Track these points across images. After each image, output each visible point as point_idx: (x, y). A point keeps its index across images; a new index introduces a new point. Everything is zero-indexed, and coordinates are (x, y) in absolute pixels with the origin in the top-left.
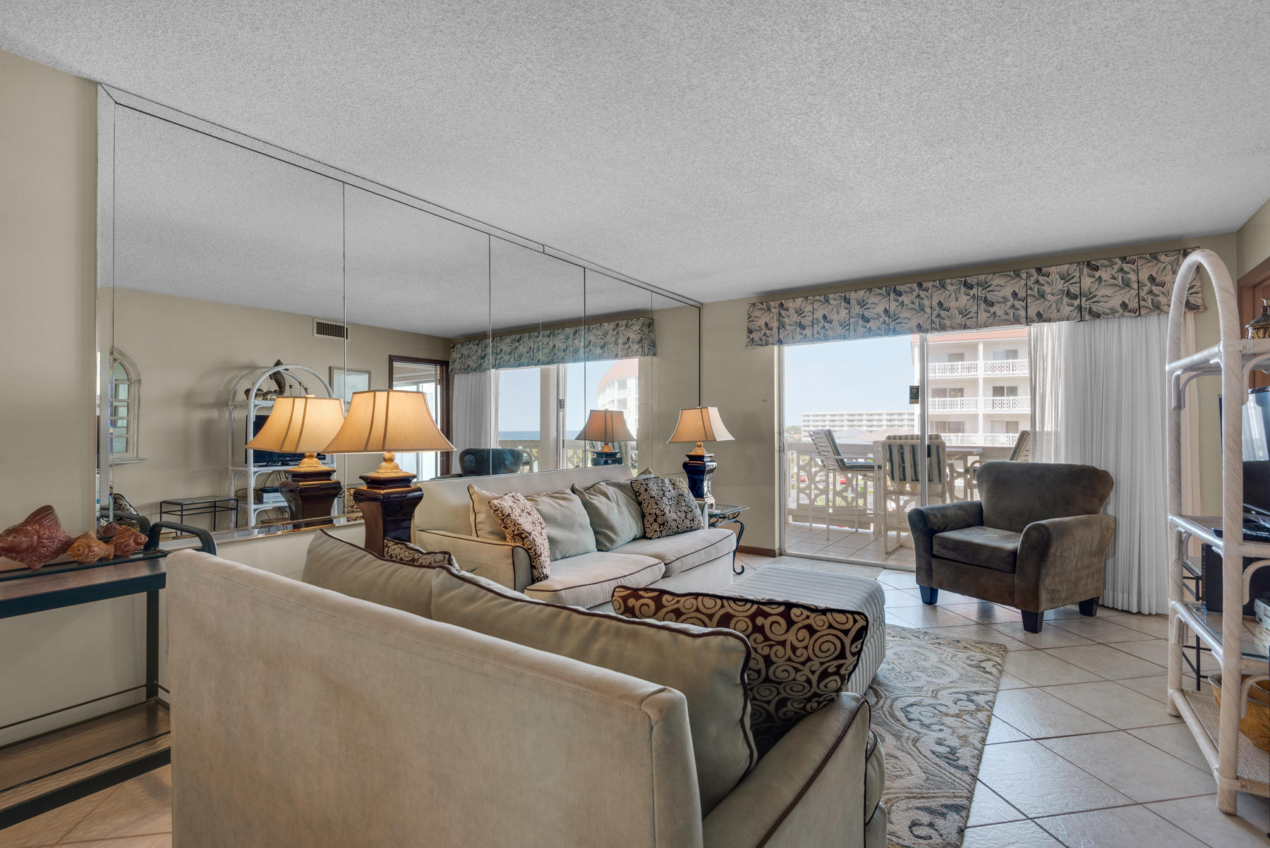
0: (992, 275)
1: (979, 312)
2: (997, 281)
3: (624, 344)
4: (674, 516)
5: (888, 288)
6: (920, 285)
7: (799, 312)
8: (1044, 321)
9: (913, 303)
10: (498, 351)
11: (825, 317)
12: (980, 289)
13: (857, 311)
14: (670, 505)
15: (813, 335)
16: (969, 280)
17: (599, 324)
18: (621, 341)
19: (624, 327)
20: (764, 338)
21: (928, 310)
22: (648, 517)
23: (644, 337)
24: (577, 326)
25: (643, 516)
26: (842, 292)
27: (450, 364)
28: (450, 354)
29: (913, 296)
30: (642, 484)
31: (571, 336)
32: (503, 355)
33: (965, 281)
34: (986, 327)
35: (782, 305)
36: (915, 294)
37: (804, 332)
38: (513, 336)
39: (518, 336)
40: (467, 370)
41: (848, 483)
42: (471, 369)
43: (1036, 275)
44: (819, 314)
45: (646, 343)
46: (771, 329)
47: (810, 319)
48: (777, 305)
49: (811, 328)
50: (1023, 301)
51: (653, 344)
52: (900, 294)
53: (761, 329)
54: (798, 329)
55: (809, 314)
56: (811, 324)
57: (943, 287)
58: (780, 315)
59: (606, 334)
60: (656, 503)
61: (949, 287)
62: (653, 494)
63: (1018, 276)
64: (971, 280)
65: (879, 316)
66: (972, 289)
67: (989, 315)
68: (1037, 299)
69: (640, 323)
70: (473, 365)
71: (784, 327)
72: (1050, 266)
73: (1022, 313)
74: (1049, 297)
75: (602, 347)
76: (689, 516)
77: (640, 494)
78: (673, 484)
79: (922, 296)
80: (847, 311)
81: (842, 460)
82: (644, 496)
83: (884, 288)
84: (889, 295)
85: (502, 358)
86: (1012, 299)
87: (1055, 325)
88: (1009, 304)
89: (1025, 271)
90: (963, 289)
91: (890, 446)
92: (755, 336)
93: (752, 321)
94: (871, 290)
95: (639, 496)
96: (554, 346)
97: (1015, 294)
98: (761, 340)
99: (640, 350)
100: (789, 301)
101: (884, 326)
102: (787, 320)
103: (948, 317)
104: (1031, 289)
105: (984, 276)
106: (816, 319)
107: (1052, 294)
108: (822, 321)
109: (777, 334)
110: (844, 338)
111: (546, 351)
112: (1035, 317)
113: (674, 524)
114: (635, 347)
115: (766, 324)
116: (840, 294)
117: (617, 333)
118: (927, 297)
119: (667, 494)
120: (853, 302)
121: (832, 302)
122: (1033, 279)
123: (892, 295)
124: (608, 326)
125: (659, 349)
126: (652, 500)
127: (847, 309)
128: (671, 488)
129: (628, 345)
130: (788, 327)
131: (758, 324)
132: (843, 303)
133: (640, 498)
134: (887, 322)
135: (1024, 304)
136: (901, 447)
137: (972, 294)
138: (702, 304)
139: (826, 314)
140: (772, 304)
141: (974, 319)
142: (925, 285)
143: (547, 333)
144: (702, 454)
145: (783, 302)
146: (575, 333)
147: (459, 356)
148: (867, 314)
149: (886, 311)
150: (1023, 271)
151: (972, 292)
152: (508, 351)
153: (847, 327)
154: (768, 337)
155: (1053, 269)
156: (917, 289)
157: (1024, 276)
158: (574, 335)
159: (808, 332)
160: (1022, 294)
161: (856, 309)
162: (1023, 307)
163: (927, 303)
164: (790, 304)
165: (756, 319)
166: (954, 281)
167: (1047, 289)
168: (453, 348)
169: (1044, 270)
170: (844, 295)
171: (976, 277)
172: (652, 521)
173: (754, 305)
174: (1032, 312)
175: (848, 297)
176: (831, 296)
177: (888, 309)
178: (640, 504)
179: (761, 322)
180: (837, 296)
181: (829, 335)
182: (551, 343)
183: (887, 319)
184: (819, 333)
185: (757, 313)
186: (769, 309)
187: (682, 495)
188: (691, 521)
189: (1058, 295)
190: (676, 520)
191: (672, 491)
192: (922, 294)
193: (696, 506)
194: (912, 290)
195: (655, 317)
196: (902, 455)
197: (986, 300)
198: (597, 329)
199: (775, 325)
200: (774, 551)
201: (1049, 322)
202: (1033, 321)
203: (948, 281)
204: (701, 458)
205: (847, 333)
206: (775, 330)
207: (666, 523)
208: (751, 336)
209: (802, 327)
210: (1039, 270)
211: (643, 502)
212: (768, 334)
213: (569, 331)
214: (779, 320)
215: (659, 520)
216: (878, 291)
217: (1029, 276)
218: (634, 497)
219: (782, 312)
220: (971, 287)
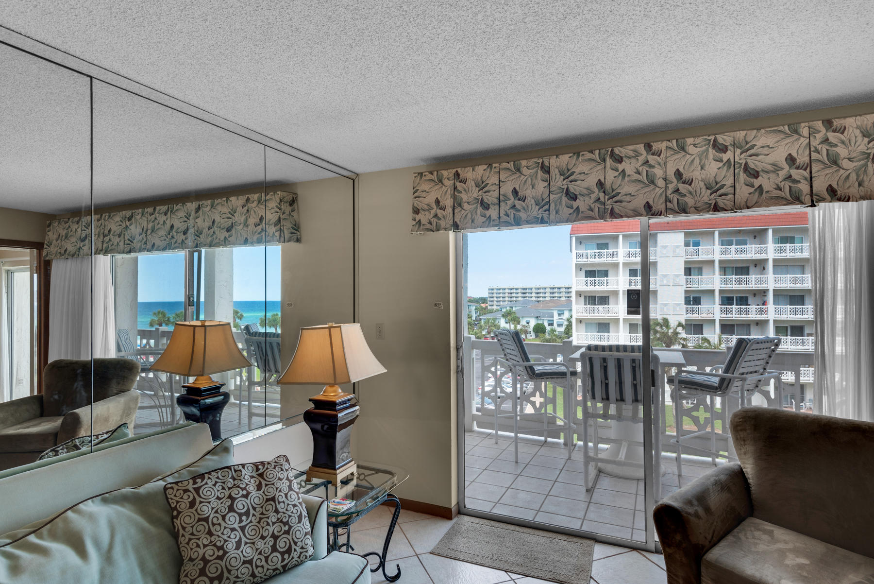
0: (755, 131)
1: (737, 185)
2: (762, 139)
3: (256, 225)
4: (248, 551)
5: (603, 151)
6: (648, 147)
7: (481, 185)
8: (840, 200)
9: (638, 173)
10: (106, 232)
11: (515, 192)
12: (738, 151)
13: (559, 184)
14: (243, 529)
15: (499, 218)
16: (721, 139)
17: (225, 199)
18: (252, 221)
19: (255, 203)
20: (434, 221)
21: (661, 183)
22: (188, 567)
23: (282, 217)
24: (201, 200)
25: (178, 561)
26: (538, 158)
27: (45, 246)
28: (44, 234)
29: (637, 164)
30: (186, 491)
31: (193, 213)
32: (112, 237)
33: (715, 140)
34: (748, 208)
35: (457, 175)
36: (641, 159)
37: (488, 213)
38: (124, 212)
39: (128, 213)
40: (65, 254)
41: (537, 388)
42: (69, 255)
43: (823, 130)
44: (507, 189)
45: (287, 225)
46: (443, 208)
47: (496, 194)
48: (451, 175)
49: (497, 207)
50: (805, 170)
51: (296, 228)
52: (620, 160)
53: (430, 208)
54: (480, 209)
55: (494, 187)
56: (496, 201)
57: (683, 149)
58: (455, 188)
59: (233, 212)
60: (210, 533)
61: (691, 149)
62: (206, 510)
63: (796, 132)
64: (725, 139)
65: (590, 191)
66: (725, 152)
67: (752, 190)
68: (827, 167)
69: (277, 199)
70: (71, 248)
71: (460, 205)
72: (845, 118)
73: (804, 187)
74: (845, 164)
75: (229, 230)
76: (281, 545)
77: (179, 513)
78: (261, 475)
79: (651, 162)
80: (546, 184)
81: (531, 368)
82: (186, 519)
83: (597, 151)
84: (604, 160)
85: (110, 240)
86: (787, 167)
87: (852, 206)
88: (782, 174)
89: (807, 124)
90: (712, 152)
91: (591, 359)
92: (423, 217)
93: (419, 197)
94: (579, 153)
95: (176, 517)
96: (172, 227)
97: (791, 160)
98: (430, 223)
99: (277, 234)
100: (467, 169)
101: (597, 205)
102: (464, 197)
103: (690, 193)
104: (817, 151)
105: (743, 133)
106: (504, 195)
107: (849, 159)
108: (512, 198)
109: (451, 215)
110: (542, 221)
111: (162, 233)
112: (826, 193)
113: (245, 570)
114: (272, 230)
115: (437, 202)
116: (536, 160)
117: (248, 211)
118: (659, 164)
119: (241, 505)
120: (554, 172)
121: (525, 171)
122: (820, 137)
123: (609, 161)
124: (236, 201)
125: (305, 232)
126: (202, 527)
127: (546, 181)
128: (252, 488)
129: (260, 227)
130: (465, 206)
131: (426, 201)
132: (540, 173)
133: (177, 522)
134: (602, 199)
135: (806, 174)
136: (604, 360)
137: (725, 160)
138: (358, 175)
139: (517, 189)
140: (445, 173)
141: (730, 197)
142: (656, 146)
143: (164, 208)
144: (334, 399)
145: (459, 170)
146: (198, 209)
147: (55, 237)
148: (573, 188)
149: (601, 184)
150: (803, 125)
151: (725, 157)
152: (118, 232)
153: (547, 207)
154: (439, 219)
155: (850, 122)
156: (644, 153)
157: (805, 132)
158: (197, 212)
159: (493, 212)
160: (803, 159)
161: (558, 182)
162: (806, 179)
163: (658, 172)
164: (468, 173)
165: (424, 194)
166: (698, 140)
167: (842, 151)
168: (49, 226)
169: (837, 123)
170: (540, 161)
171: (732, 134)
172: (195, 573)
173: (421, 174)
174: (820, 186)
175: (546, 164)
176: (524, 163)
177: (603, 180)
178: (175, 535)
179: (431, 199)
180: (531, 162)
181: (520, 218)
182: (168, 222)
183: (602, 195)
184: (507, 215)
185: (425, 186)
186: (441, 181)
187: (273, 499)
188: (283, 554)
189: (860, 160)
190: (250, 562)
191: (254, 493)
192: (652, 159)
193: (300, 517)
194: (637, 154)
195: (300, 192)
196: (605, 369)
197: (746, 169)
198: (223, 205)
199: (448, 202)
200: (450, 510)
201: (848, 201)
202: (823, 200)
203: (690, 141)
204: (332, 405)
205: (545, 215)
206: (449, 210)
207: (226, 574)
208: (418, 217)
209: (485, 206)
210: (828, 124)
211: (181, 531)
212: (439, 215)
213: (191, 206)
214: (454, 197)
215: (212, 571)
216: (589, 155)
217: (813, 132)
218: (167, 519)
219: (458, 184)
220: (724, 149)
